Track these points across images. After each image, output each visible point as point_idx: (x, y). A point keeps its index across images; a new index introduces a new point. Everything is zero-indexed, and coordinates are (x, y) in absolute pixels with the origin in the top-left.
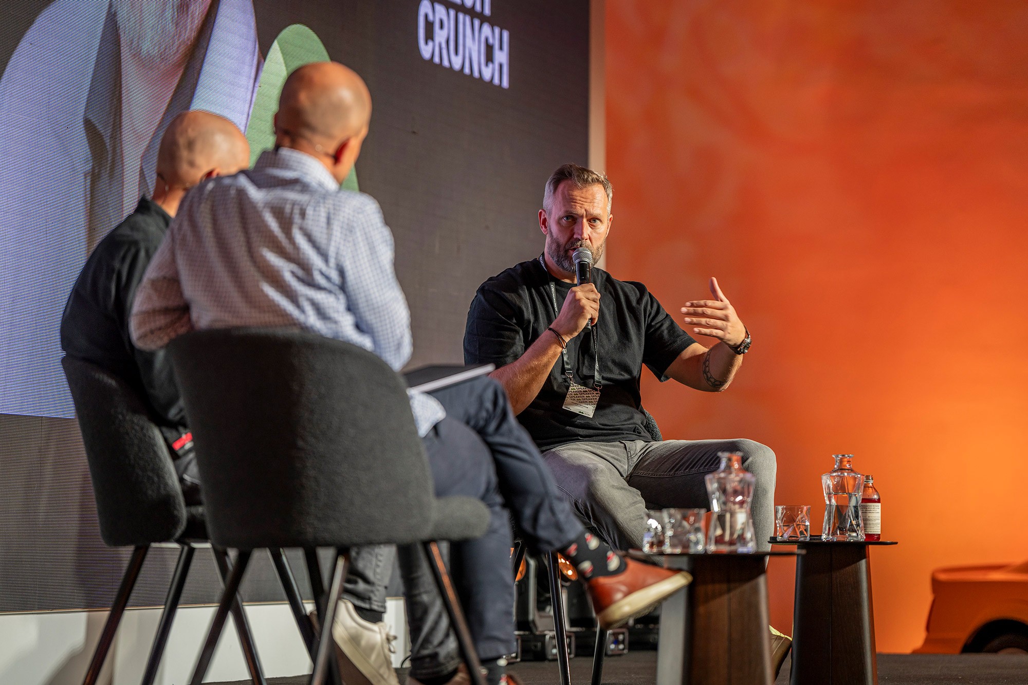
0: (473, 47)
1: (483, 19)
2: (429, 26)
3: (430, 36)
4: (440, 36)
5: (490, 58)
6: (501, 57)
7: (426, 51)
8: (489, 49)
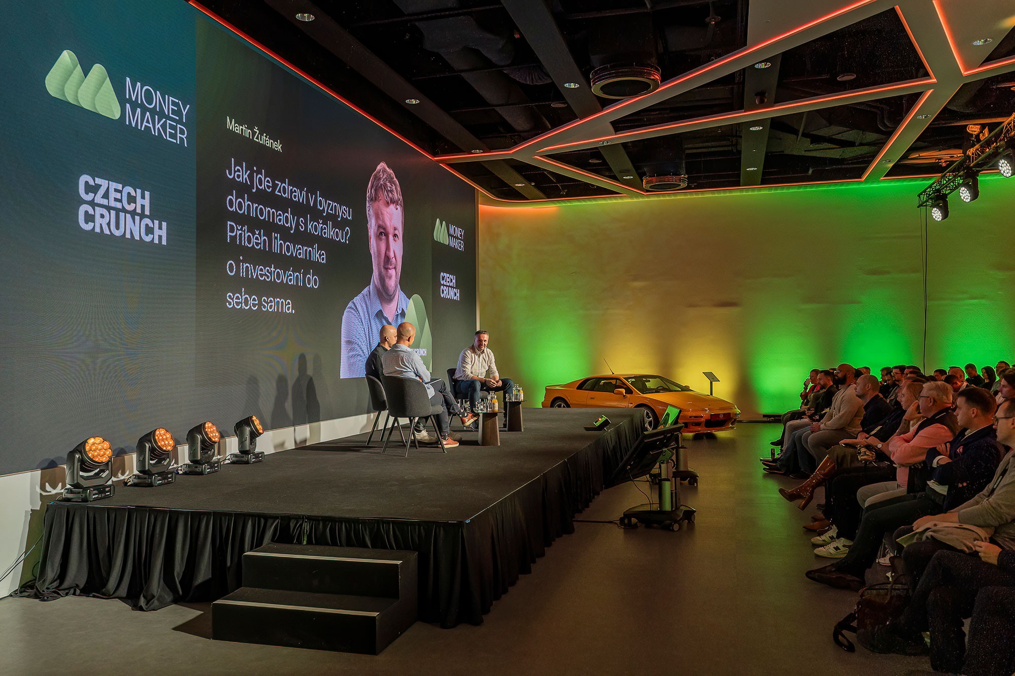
0: (452, 294)
1: (454, 288)
2: (443, 291)
3: (443, 293)
4: (445, 292)
5: (455, 295)
6: (458, 295)
7: (442, 296)
8: (455, 293)
